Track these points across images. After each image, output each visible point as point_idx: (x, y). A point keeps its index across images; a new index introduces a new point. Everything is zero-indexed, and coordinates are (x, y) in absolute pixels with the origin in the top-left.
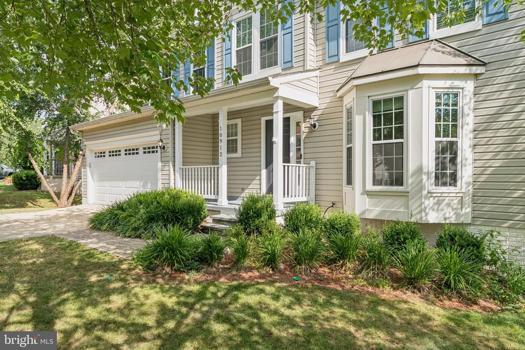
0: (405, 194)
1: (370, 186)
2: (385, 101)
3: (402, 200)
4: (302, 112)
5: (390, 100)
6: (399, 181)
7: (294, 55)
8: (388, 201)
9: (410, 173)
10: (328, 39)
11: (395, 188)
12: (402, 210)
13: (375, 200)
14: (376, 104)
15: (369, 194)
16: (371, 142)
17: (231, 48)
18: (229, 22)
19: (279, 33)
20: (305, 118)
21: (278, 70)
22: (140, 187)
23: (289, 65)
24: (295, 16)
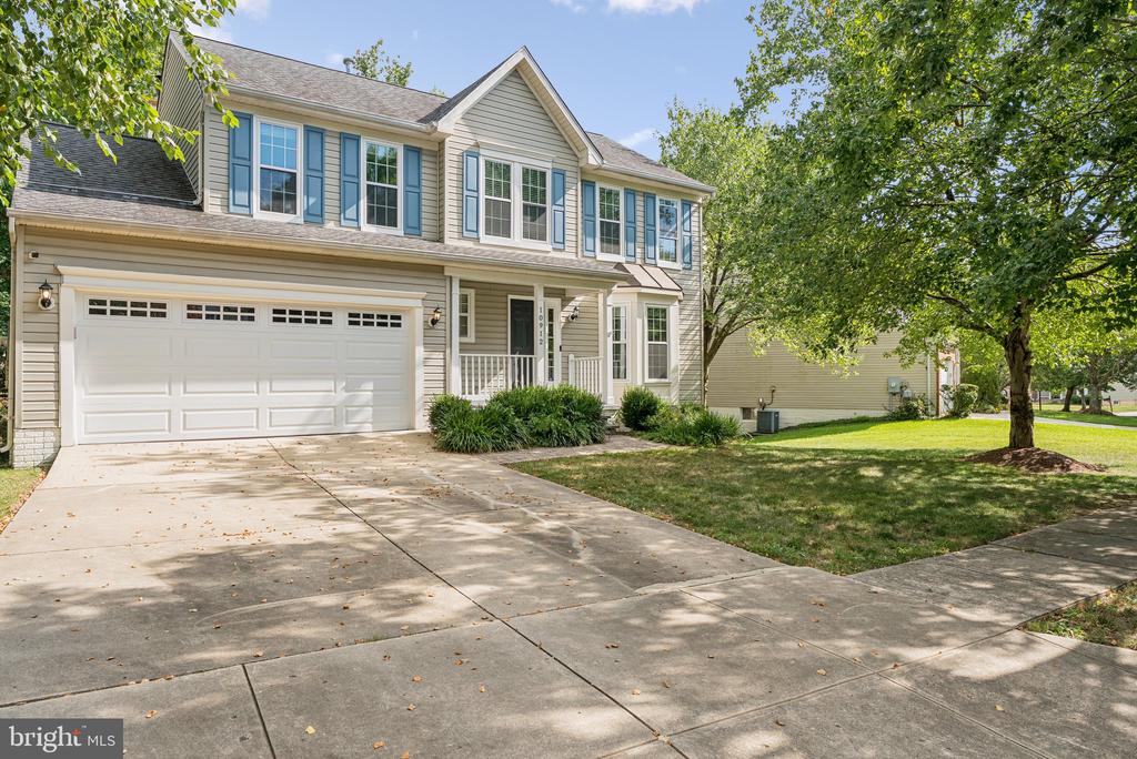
0: (668, 384)
1: (647, 380)
2: (654, 309)
3: (666, 389)
4: (560, 299)
5: (658, 310)
6: (664, 376)
7: (567, 238)
8: (658, 391)
9: (672, 368)
10: (585, 233)
11: (663, 380)
12: (666, 397)
14: (649, 310)
16: (647, 342)
17: (477, 191)
18: (473, 153)
19: (548, 205)
20: (563, 306)
21: (546, 246)
22: (338, 389)
23: (561, 246)
24: (566, 196)
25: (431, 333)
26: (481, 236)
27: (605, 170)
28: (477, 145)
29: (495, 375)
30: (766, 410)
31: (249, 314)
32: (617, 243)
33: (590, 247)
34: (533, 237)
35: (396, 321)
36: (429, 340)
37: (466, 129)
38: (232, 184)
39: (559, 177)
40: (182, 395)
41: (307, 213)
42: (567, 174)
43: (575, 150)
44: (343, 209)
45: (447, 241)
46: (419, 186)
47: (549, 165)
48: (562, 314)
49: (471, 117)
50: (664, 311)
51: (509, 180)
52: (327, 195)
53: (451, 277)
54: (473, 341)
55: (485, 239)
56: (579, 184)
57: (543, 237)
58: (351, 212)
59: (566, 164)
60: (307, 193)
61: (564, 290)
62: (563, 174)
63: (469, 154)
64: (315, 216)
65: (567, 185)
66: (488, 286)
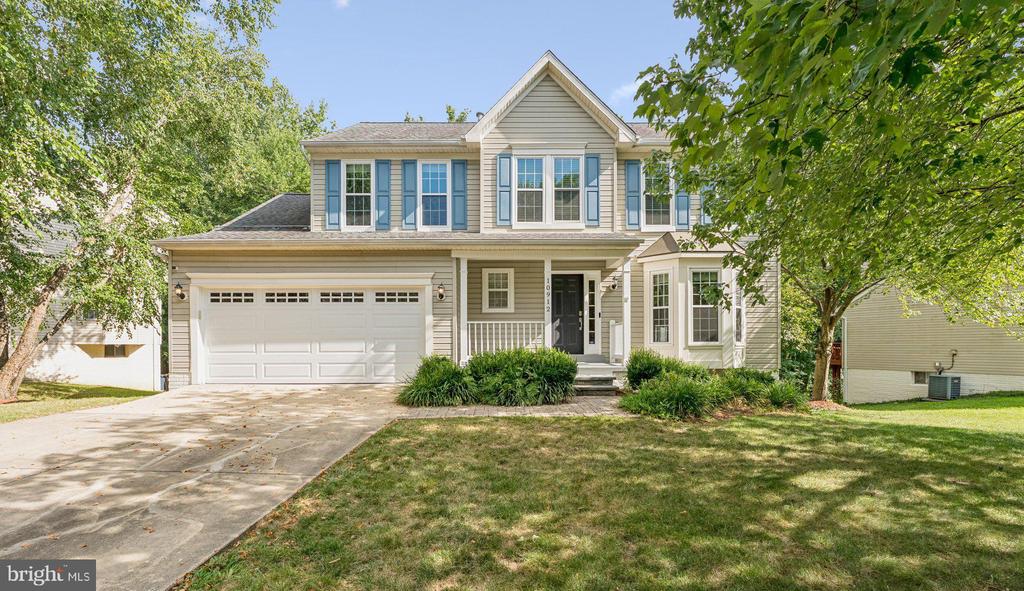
0: (720, 348)
1: (691, 343)
2: (702, 273)
3: (718, 352)
4: (600, 271)
5: (707, 273)
6: (714, 338)
7: (601, 215)
8: (706, 354)
9: (724, 331)
10: (628, 207)
11: (712, 343)
12: (717, 360)
13: (695, 354)
14: (695, 274)
15: (691, 349)
16: (691, 306)
17: (510, 186)
18: (506, 155)
19: (582, 188)
20: (603, 277)
21: (580, 225)
22: (368, 350)
23: (596, 223)
24: (601, 177)
25: (439, 305)
26: (513, 223)
27: (641, 145)
28: (510, 148)
29: (533, 339)
30: (943, 375)
31: (304, 297)
32: (668, 213)
33: (634, 220)
34: (567, 218)
35: (414, 297)
36: (437, 311)
37: (501, 136)
38: (329, 210)
39: (592, 162)
40: (263, 353)
41: (378, 223)
42: (602, 156)
43: (610, 132)
44: (404, 216)
45: (482, 231)
46: (465, 191)
47: (583, 152)
48: (602, 284)
49: (503, 125)
50: (716, 274)
51: (541, 171)
52: (392, 208)
53: (458, 259)
54: (513, 311)
55: (516, 224)
56: (615, 164)
57: (576, 217)
58: (410, 219)
59: (600, 147)
60: (378, 208)
61: (605, 261)
62: (597, 157)
63: (502, 156)
64: (384, 225)
65: (602, 167)
66: (526, 265)
